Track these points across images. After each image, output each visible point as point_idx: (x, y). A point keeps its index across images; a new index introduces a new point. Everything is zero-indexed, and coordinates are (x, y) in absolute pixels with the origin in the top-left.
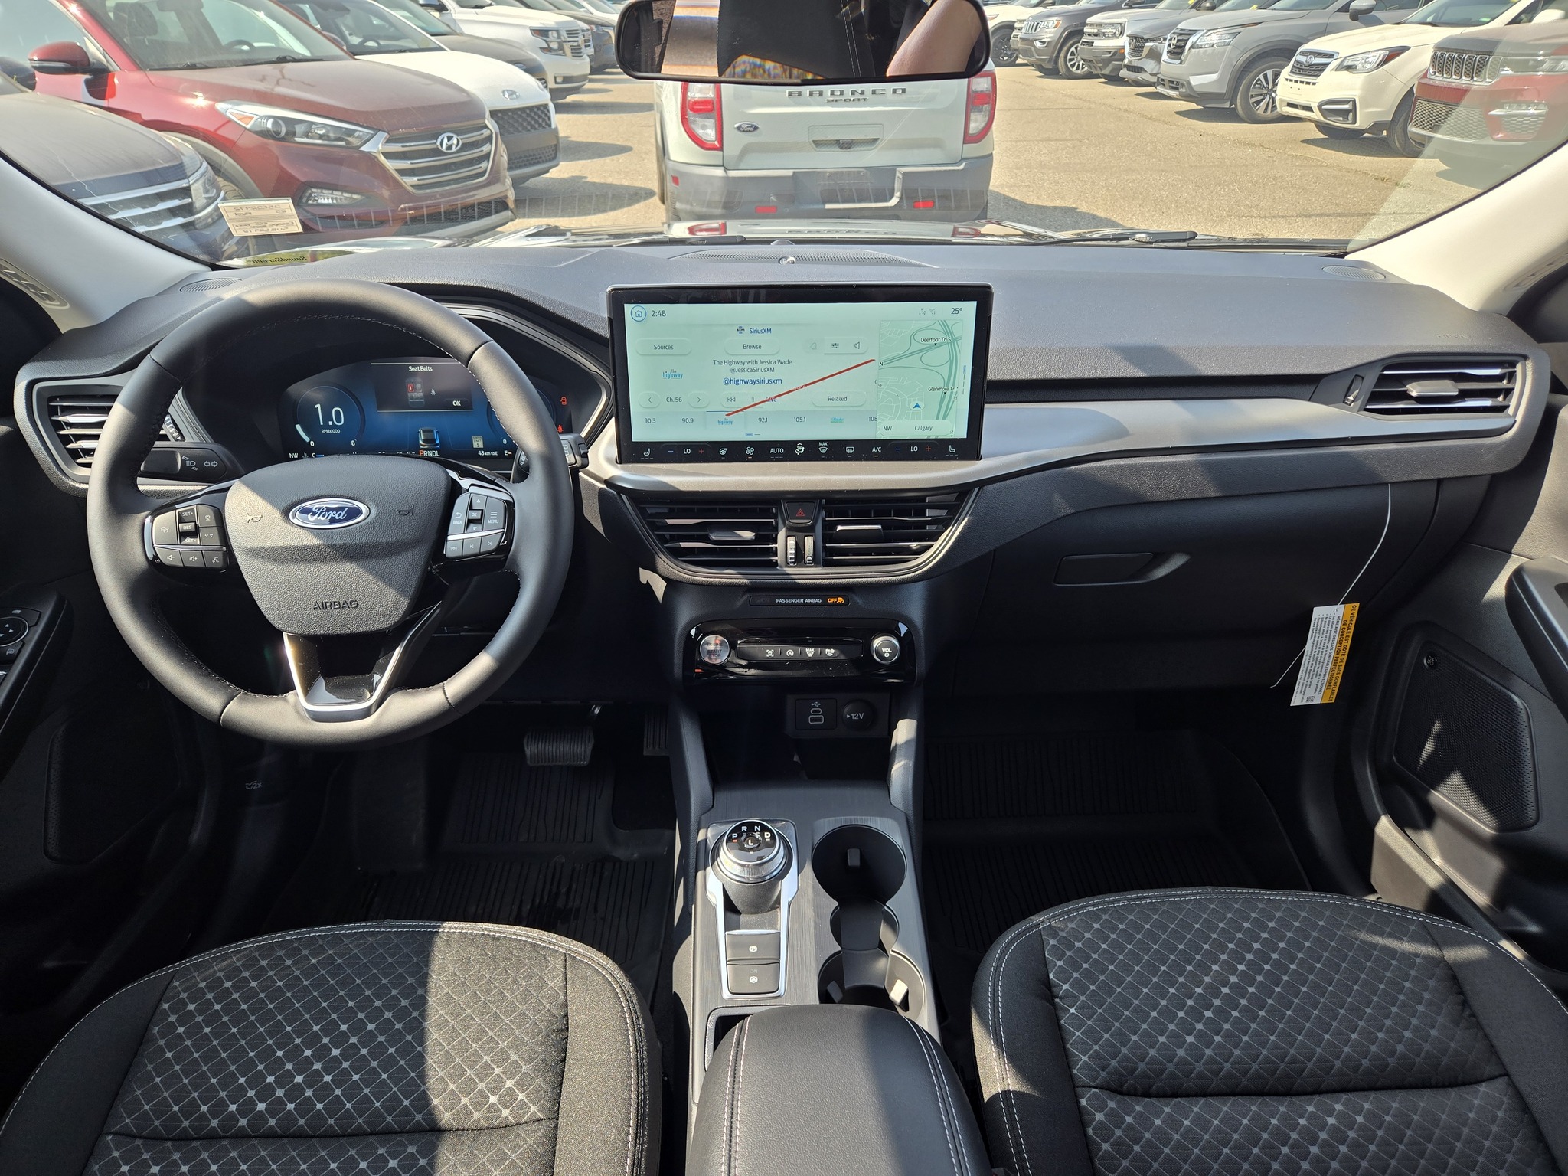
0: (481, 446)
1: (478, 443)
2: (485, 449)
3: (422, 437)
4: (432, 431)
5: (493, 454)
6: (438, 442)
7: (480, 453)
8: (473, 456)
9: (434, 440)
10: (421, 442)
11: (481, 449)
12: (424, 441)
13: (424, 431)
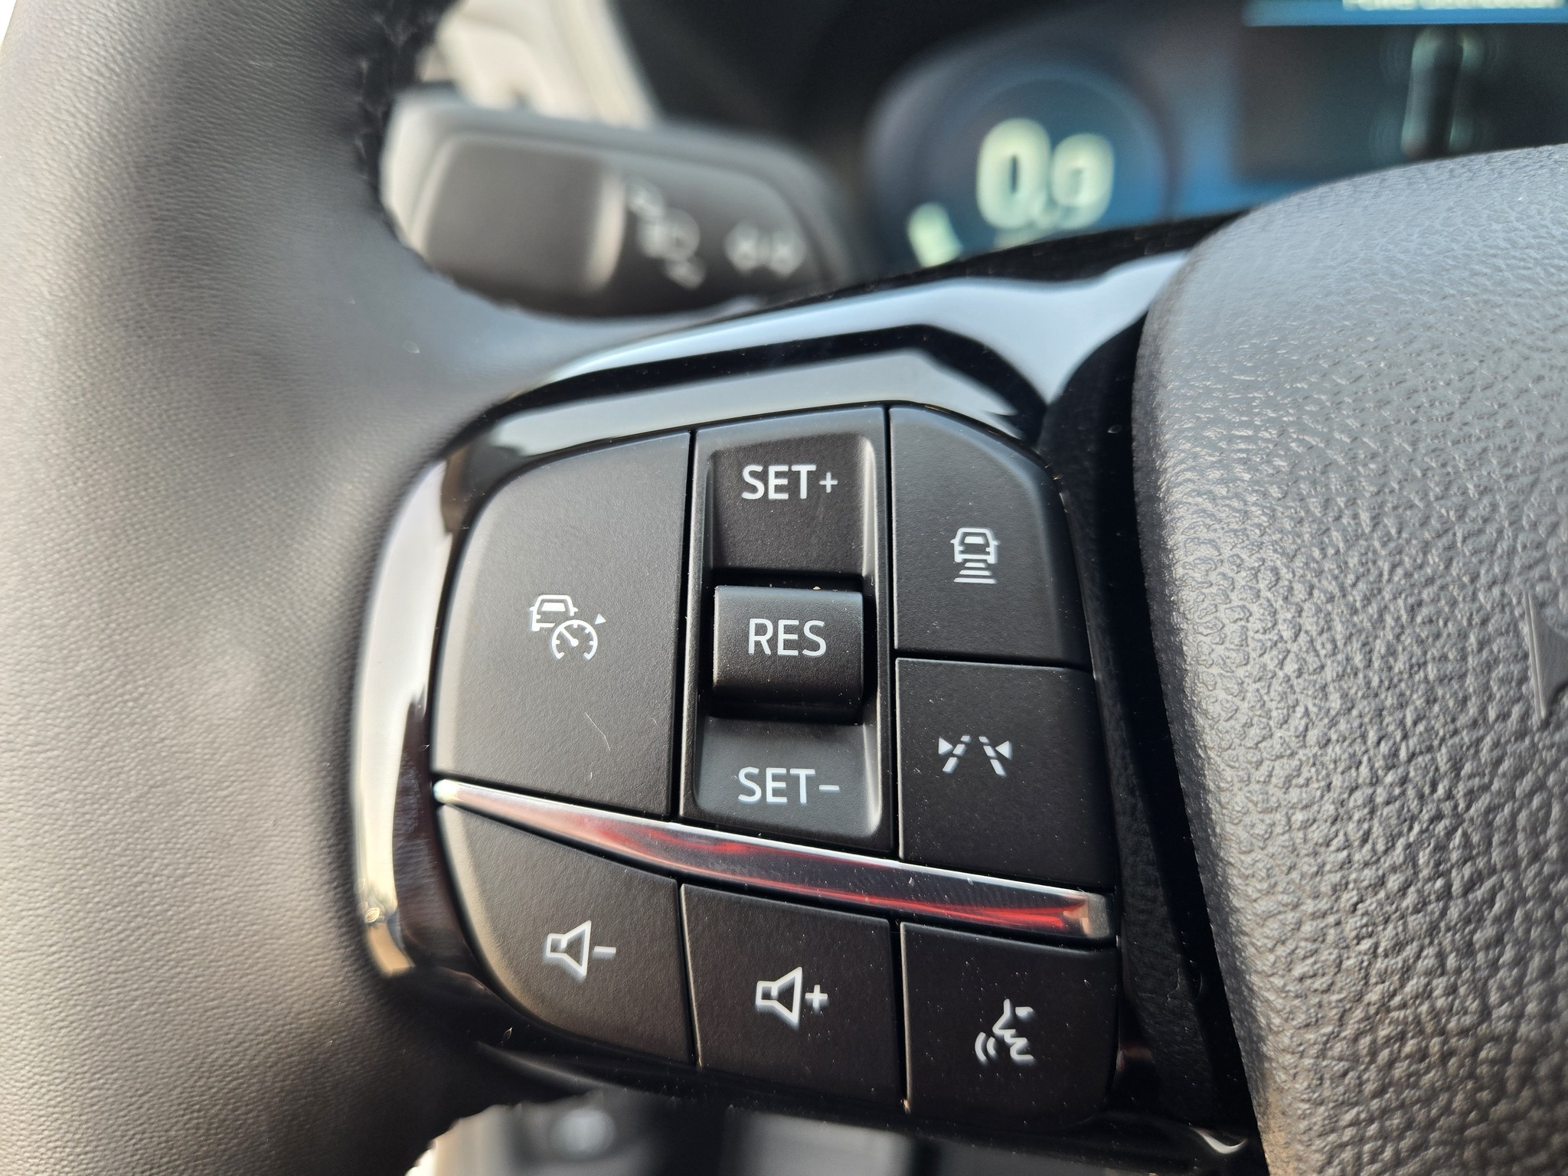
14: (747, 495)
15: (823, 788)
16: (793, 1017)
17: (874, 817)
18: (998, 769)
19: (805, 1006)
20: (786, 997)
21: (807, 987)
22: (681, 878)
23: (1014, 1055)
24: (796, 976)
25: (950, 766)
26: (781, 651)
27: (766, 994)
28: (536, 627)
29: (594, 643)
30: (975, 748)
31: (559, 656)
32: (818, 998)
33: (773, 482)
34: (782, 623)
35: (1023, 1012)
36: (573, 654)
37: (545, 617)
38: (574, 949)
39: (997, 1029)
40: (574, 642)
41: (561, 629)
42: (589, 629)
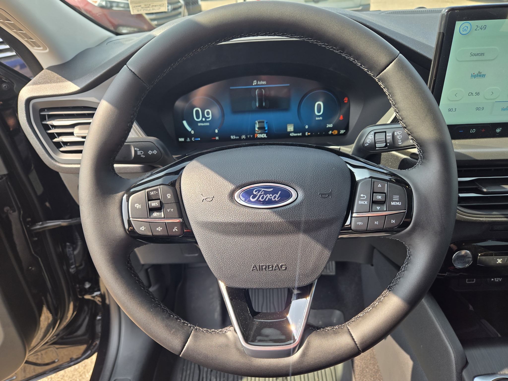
0: (292, 130)
1: (290, 128)
2: (295, 132)
3: (257, 126)
4: (263, 122)
5: (299, 134)
6: (266, 129)
7: (291, 135)
8: (287, 135)
9: (264, 128)
10: (257, 129)
11: (292, 132)
12: (259, 128)
13: (259, 122)
14: (151, 194)
15: (159, 214)
16: (160, 230)
17: (163, 216)
18: (172, 211)
19: (160, 229)
20: (159, 229)
21: (160, 228)
22: (149, 222)
23: (176, 230)
24: (160, 227)
25: (169, 211)
26: (155, 205)
27: (157, 229)
28: (136, 206)
29: (140, 207)
30: (170, 210)
31: (138, 208)
32: (161, 229)
33: (153, 193)
34: (154, 203)
35: (176, 227)
36: (139, 208)
37: (137, 206)
38: (142, 228)
39: (175, 229)
40: (139, 207)
41: (138, 206)
42: (140, 206)
